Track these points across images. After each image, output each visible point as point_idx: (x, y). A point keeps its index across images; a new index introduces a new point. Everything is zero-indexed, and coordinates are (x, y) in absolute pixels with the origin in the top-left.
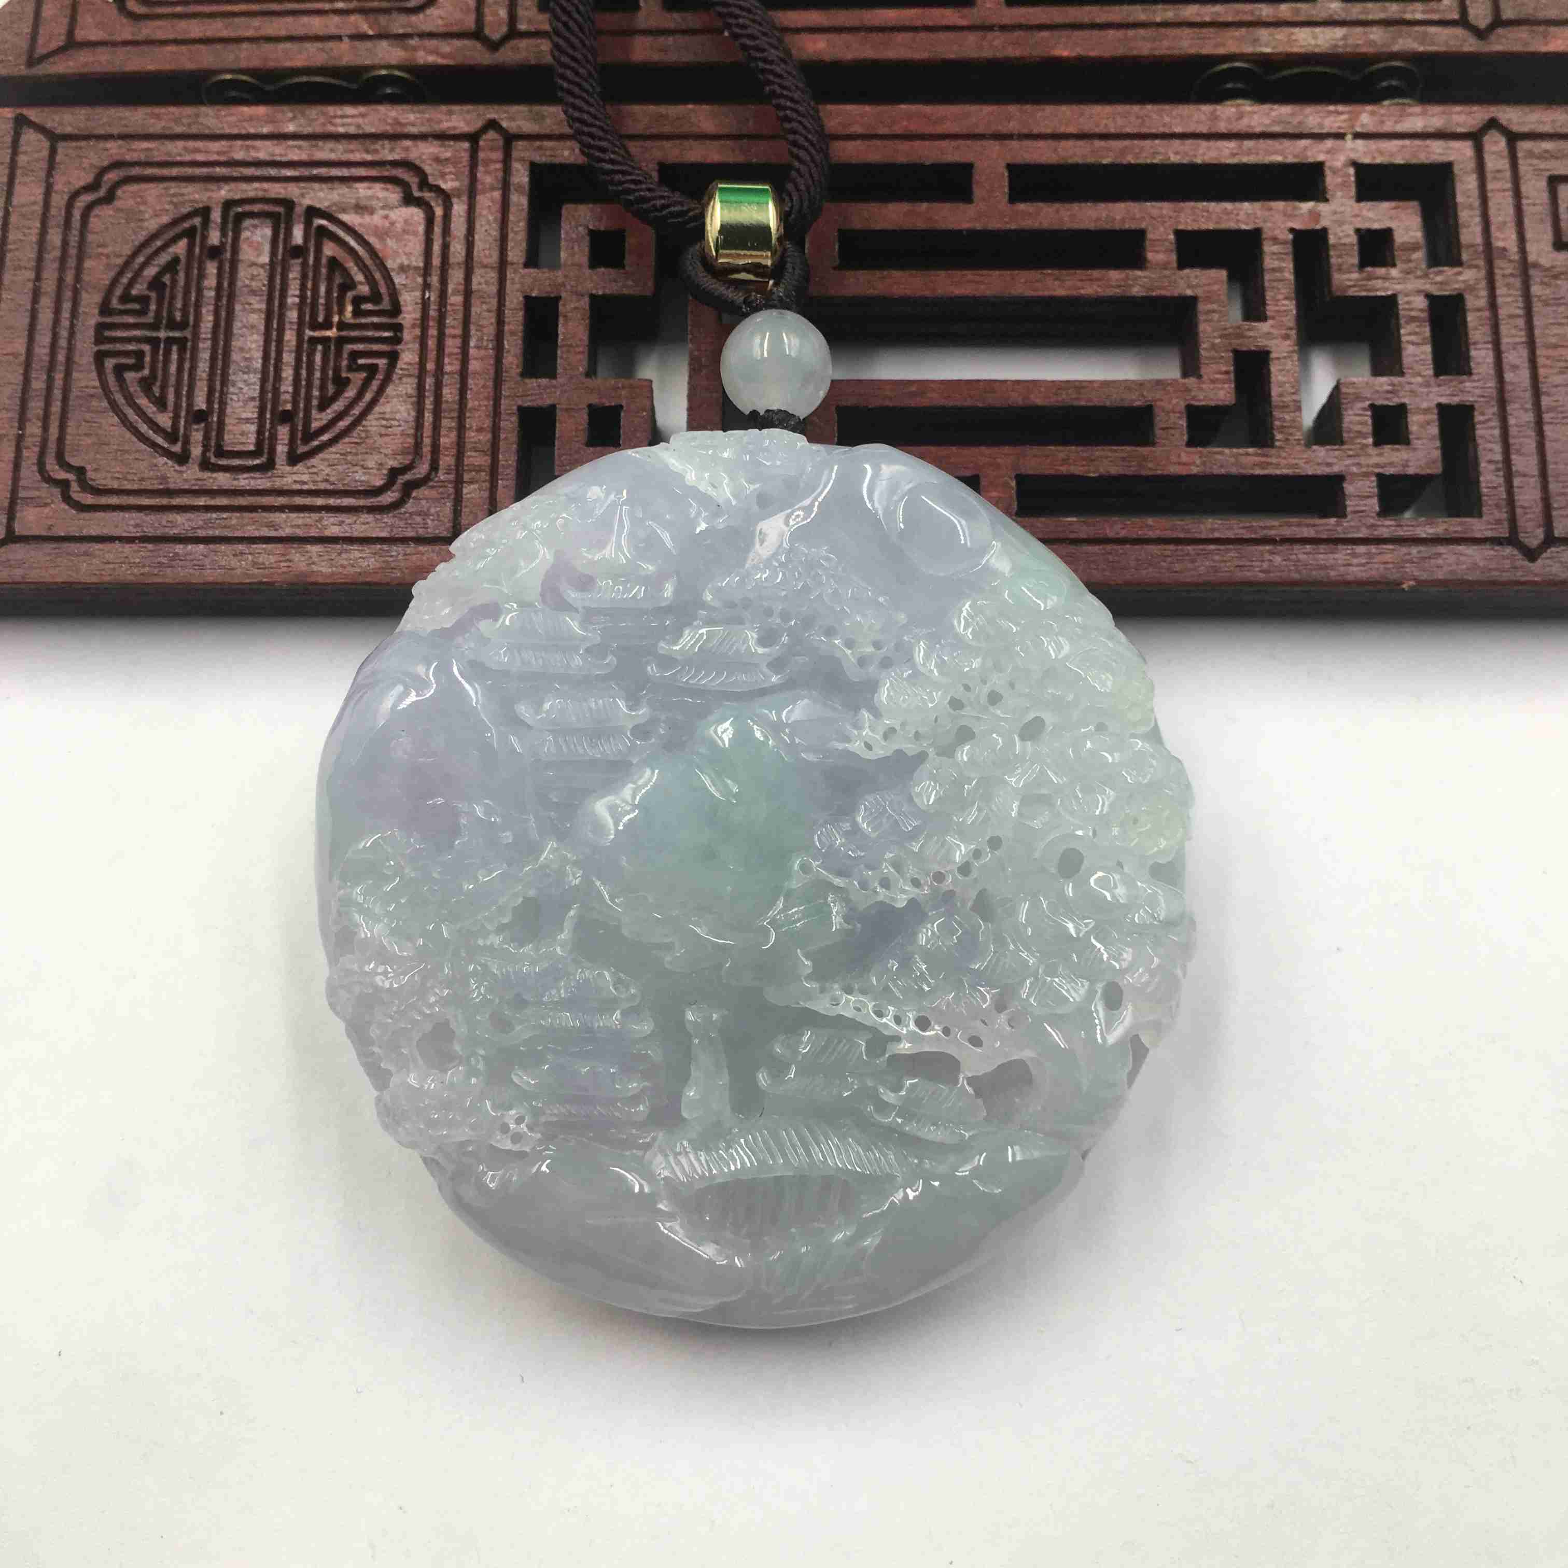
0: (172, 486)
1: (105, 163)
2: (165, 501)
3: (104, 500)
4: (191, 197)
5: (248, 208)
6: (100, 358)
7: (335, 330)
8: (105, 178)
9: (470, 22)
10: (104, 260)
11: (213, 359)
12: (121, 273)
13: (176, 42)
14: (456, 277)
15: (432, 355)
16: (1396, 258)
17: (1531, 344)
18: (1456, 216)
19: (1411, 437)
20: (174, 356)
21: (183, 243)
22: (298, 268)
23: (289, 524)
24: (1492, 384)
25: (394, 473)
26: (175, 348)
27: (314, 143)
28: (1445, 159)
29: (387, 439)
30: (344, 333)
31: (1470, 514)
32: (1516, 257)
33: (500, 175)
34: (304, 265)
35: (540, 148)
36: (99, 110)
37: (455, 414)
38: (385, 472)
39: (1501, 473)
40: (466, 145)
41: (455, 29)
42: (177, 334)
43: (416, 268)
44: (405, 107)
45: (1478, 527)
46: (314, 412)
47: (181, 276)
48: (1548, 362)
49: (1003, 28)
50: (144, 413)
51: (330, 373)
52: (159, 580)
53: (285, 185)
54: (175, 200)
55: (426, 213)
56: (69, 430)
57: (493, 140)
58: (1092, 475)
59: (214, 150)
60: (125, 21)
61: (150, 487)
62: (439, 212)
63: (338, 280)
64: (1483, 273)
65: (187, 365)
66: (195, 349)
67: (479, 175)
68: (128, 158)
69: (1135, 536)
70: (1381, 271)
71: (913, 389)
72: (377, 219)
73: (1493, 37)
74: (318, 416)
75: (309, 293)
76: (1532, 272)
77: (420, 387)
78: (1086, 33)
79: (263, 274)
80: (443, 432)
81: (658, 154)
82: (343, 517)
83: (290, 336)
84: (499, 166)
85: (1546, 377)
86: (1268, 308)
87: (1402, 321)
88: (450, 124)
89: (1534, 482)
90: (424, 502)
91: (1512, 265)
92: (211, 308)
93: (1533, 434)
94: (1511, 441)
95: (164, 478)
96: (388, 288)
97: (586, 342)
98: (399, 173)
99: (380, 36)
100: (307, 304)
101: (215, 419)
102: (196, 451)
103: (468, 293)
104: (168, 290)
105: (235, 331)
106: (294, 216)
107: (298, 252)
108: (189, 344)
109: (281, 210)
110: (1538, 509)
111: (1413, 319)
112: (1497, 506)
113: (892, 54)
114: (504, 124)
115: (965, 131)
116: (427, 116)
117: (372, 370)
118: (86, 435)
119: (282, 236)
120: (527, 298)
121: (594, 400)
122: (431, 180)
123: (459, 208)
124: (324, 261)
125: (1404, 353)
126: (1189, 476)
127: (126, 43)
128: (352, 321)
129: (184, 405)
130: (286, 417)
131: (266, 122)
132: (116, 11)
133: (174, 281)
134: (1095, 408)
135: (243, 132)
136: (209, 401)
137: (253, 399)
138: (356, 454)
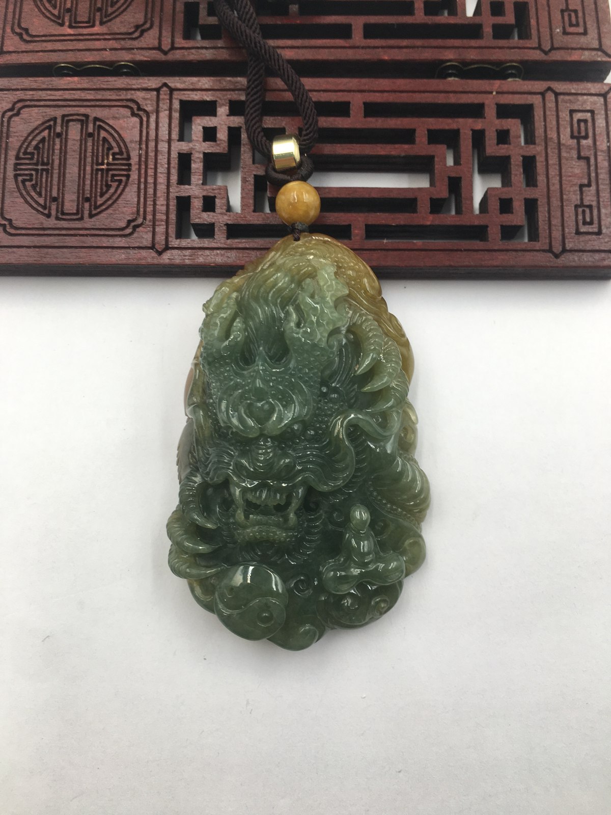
0: (45, 226)
1: (16, 100)
2: (41, 232)
3: (19, 232)
4: (49, 113)
5: (71, 118)
6: (16, 176)
7: (105, 166)
8: (16, 106)
9: (156, 43)
10: (16, 138)
11: (59, 177)
12: (23, 143)
13: (42, 51)
14: (152, 144)
15: (143, 175)
16: (511, 142)
17: (560, 175)
18: (534, 124)
19: (514, 211)
20: (44, 176)
21: (46, 132)
22: (91, 141)
23: (90, 241)
24: (545, 190)
25: (129, 222)
26: (44, 173)
27: (96, 91)
28: (531, 102)
29: (126, 209)
30: (109, 167)
31: (535, 241)
32: (556, 141)
33: (168, 105)
34: (93, 140)
35: (184, 94)
36: (13, 79)
37: (152, 199)
38: (126, 221)
39: (547, 225)
40: (155, 93)
41: (151, 46)
42: (45, 167)
43: (136, 142)
44: (132, 78)
45: (538, 245)
46: (98, 198)
47: (46, 144)
48: (567, 183)
49: (363, 48)
50: (34, 198)
51: (104, 183)
52: (41, 262)
53: (85, 108)
54: (44, 114)
55: (140, 120)
56: (5, 205)
57: (167, 91)
58: (393, 224)
59: (58, 95)
60: (22, 43)
61: (36, 226)
62: (145, 119)
63: (106, 146)
64: (544, 147)
65: (49, 179)
66: (52, 173)
67: (161, 105)
68: (25, 97)
69: (409, 248)
70: (506, 146)
71: (327, 190)
72: (121, 121)
73: (550, 54)
74: (100, 199)
75: (95, 151)
76: (562, 147)
77: (139, 188)
78: (396, 50)
79: (79, 143)
80: (148, 206)
81: (229, 97)
82: (110, 238)
83: (88, 168)
84: (168, 101)
85: (565, 188)
86: (462, 160)
87: (512, 166)
88: (150, 84)
89: (560, 228)
90: (141, 234)
91: (555, 144)
92: (58, 157)
93: (560, 210)
94: (552, 212)
95: (42, 223)
96: (126, 149)
97: (202, 172)
98: (129, 104)
99: (121, 49)
100: (95, 155)
101: (60, 200)
102: (53, 213)
103: (156, 151)
104: (41, 150)
105: (67, 165)
106: (89, 121)
107: (91, 135)
108: (50, 171)
109: (84, 118)
110: (560, 238)
111: (518, 165)
112: (545, 238)
113: (319, 57)
114: (169, 84)
115: (347, 89)
116: (141, 81)
117: (120, 181)
118: (11, 206)
119: (84, 129)
120: (179, 153)
121: (205, 194)
122: (141, 107)
123: (153, 118)
124: (101, 139)
125: (512, 179)
126: (430, 225)
127: (23, 52)
128: (112, 162)
129: (49, 195)
130: (88, 200)
131: (78, 83)
132: (19, 40)
133: (44, 146)
134: (395, 199)
135: (69, 87)
136: (58, 194)
137: (75, 193)
138: (115, 214)
